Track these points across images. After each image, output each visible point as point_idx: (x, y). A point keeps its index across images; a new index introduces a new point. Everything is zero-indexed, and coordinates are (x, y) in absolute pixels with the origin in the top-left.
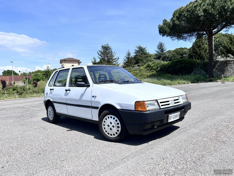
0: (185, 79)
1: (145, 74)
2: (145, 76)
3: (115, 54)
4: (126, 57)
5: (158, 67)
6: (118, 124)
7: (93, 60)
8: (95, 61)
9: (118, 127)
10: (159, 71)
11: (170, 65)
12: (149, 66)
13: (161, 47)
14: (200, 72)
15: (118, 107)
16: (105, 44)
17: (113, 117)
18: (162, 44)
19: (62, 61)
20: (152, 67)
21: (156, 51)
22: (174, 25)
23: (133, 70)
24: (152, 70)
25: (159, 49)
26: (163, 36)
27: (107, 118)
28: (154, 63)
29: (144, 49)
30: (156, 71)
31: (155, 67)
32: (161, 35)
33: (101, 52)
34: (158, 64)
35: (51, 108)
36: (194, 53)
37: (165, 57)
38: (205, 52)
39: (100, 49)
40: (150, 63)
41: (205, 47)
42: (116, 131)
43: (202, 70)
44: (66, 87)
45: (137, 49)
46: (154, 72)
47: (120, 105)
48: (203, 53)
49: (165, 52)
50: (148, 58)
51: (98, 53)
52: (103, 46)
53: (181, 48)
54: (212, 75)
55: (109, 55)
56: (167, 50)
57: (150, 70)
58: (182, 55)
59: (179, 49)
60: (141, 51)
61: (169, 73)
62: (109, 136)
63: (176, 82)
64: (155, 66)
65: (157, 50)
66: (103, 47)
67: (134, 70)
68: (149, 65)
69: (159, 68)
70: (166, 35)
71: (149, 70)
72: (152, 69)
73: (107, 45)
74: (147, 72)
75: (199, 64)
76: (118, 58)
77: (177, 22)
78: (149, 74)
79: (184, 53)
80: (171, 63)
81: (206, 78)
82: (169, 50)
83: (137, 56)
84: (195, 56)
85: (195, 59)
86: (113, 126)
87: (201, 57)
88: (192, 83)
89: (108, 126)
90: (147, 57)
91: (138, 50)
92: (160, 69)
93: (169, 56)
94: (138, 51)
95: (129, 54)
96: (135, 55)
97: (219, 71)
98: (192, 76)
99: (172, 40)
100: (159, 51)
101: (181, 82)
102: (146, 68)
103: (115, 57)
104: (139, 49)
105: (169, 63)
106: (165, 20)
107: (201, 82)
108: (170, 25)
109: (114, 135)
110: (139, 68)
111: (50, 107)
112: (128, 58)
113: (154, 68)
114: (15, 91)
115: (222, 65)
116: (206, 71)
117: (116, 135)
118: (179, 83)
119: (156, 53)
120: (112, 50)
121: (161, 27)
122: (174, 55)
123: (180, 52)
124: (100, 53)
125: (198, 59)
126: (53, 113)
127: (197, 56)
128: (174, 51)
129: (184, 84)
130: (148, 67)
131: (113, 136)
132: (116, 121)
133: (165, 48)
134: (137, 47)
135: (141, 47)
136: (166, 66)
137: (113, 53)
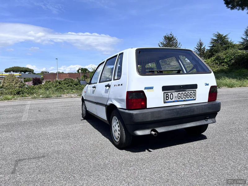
3: (180, 45)
4: (197, 49)
5: (232, 59)
12: (218, 58)
16: (168, 34)
20: (223, 60)
21: (242, 38)
29: (225, 36)
30: (229, 64)
33: (163, 44)
34: (232, 55)
39: (162, 40)
45: (215, 38)
46: (226, 67)
50: (230, 48)
52: (166, 37)
57: (219, 63)
60: (220, 40)
64: (227, 58)
65: (244, 37)
66: (165, 37)
69: (233, 61)
71: (217, 64)
72: (223, 62)
73: (171, 34)
74: (214, 67)
78: (216, 70)
83: (214, 46)
94: (215, 40)
95: (201, 44)
96: (212, 45)
104: (218, 38)
112: (199, 50)
119: (242, 41)
120: (177, 40)
124: (161, 46)
134: (214, 35)
135: (220, 35)
136: (244, 57)
137: (178, 45)
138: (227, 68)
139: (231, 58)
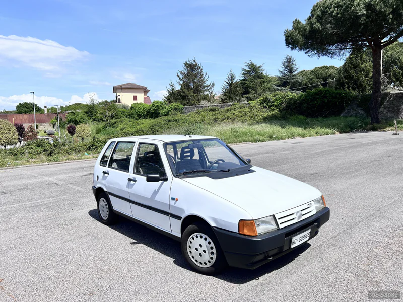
0: (328, 126)
1: (258, 114)
2: (259, 119)
3: (207, 76)
4: (227, 83)
5: (283, 103)
6: (212, 248)
7: (170, 87)
8: (173, 89)
9: (212, 253)
10: (284, 109)
11: (303, 100)
12: (266, 100)
13: (289, 65)
14: (356, 112)
15: (213, 224)
16: (190, 59)
17: (204, 237)
18: (290, 59)
19: (116, 89)
20: (272, 102)
21: (280, 71)
22: (313, 31)
23: (238, 106)
24: (272, 108)
25: (286, 67)
26: (292, 49)
27: (195, 237)
28: (275, 96)
29: (259, 67)
30: (279, 109)
31: (277, 103)
32: (288, 47)
33: (183, 74)
34: (283, 97)
35: (105, 201)
36: (346, 79)
37: (295, 82)
38: (367, 76)
39: (182, 68)
40: (269, 95)
41: (366, 67)
42: (209, 259)
43: (359, 109)
44: (128, 172)
45: (247, 69)
46: (276, 111)
47: (215, 220)
48: (362, 77)
49: (295, 73)
50: (266, 84)
51: (178, 76)
52: (188, 64)
53: (324, 67)
54: (378, 118)
55: (198, 78)
56: (299, 71)
57: (268, 107)
58: (325, 79)
59: (321, 68)
60: (253, 72)
61: (301, 114)
62: (198, 264)
63: (313, 131)
64: (277, 100)
65: (282, 70)
66: (186, 64)
67: (241, 108)
68: (267, 98)
69: (284, 105)
70: (297, 48)
71: (266, 107)
72: (273, 106)
73: (194, 61)
74: (263, 112)
75: (355, 98)
76: (213, 85)
77: (317, 25)
78: (266, 115)
79: (330, 75)
80: (306, 96)
81: (366, 124)
82: (302, 70)
83: (247, 80)
84: (348, 83)
85: (348, 88)
86: (204, 251)
87: (359, 86)
88: (340, 133)
89: (197, 249)
90: (264, 82)
91: (249, 70)
92: (286, 106)
93: (302, 81)
95: (232, 78)
96: (243, 78)
97: (389, 111)
98: (341, 120)
99: (309, 56)
100: (286, 72)
101: (321, 130)
102: (261, 103)
103: (207, 83)
104: (250, 68)
105: (302, 95)
106: (296, 20)
107: (357, 131)
108: (305, 30)
109: (205, 263)
110: (250, 103)
111: (103, 199)
112: (231, 85)
113: (275, 104)
114: (40, 149)
115: (395, 101)
116: (367, 111)
117: (208, 265)
118: (317, 133)
119: (279, 75)
120: (202, 70)
121: (290, 34)
122: (311, 79)
123: (322, 74)
124: (181, 77)
125: (354, 89)
126: (108, 210)
127: (351, 83)
128: (312, 71)
129: (327, 135)
130: (265, 102)
131: (203, 266)
132: (209, 243)
133: (297, 67)
134: (246, 64)
135: (253, 65)
136: (296, 101)
137: (204, 76)
138: (278, 114)
139: (282, 100)
